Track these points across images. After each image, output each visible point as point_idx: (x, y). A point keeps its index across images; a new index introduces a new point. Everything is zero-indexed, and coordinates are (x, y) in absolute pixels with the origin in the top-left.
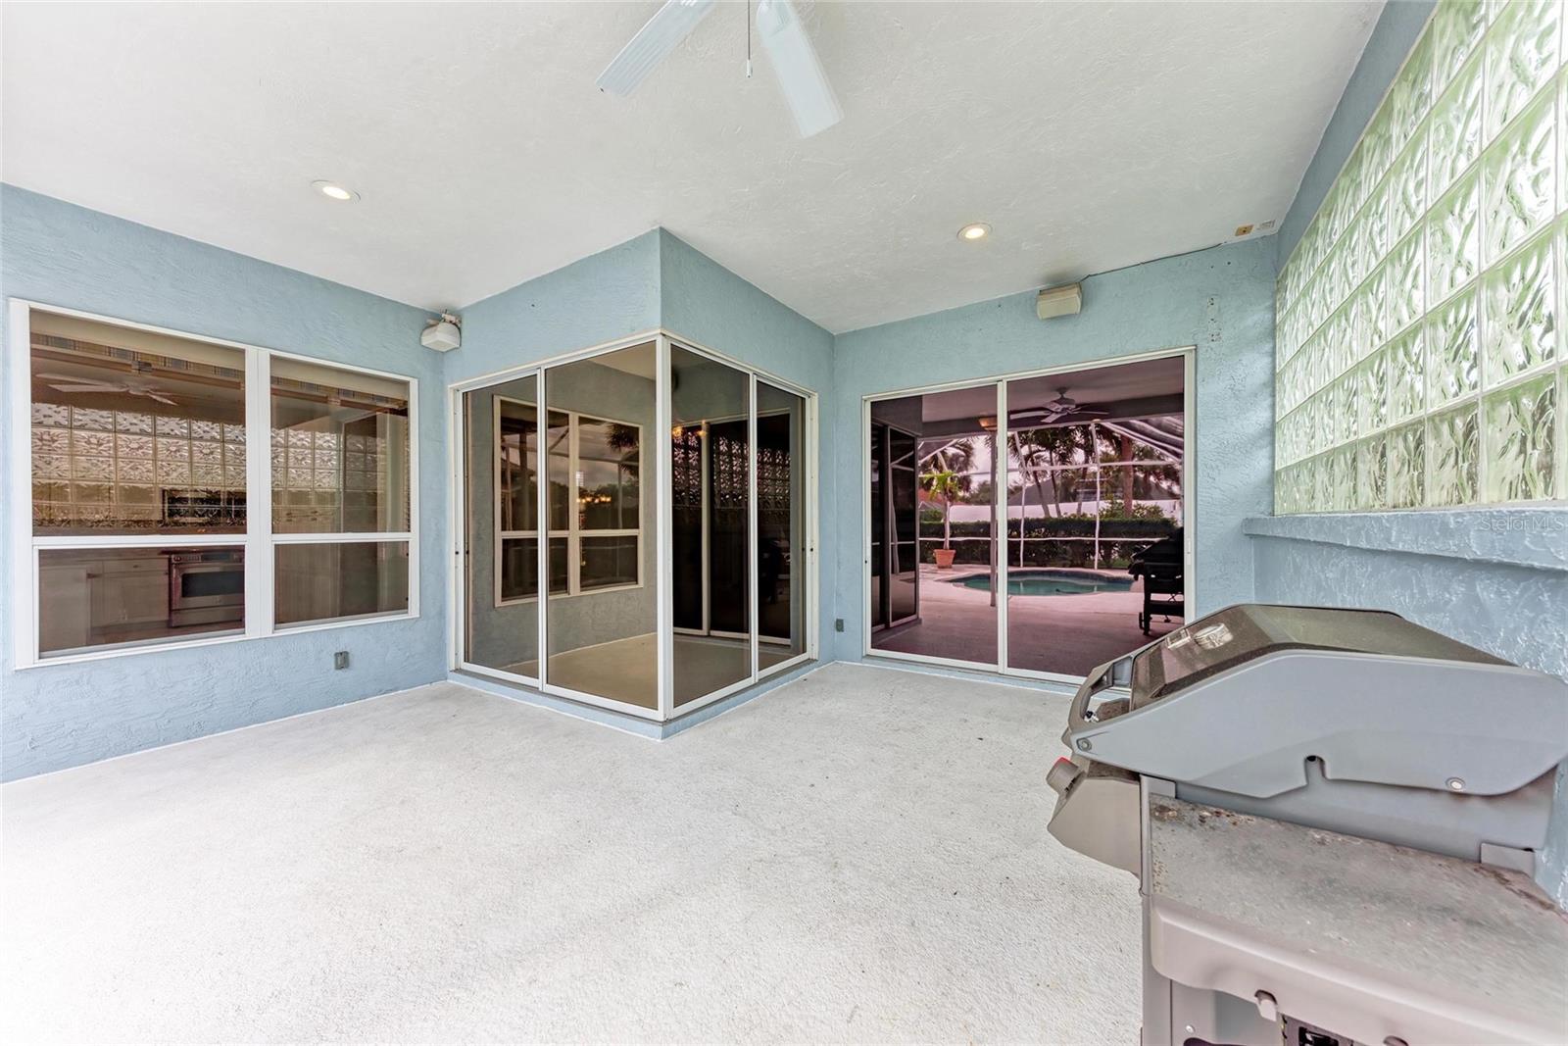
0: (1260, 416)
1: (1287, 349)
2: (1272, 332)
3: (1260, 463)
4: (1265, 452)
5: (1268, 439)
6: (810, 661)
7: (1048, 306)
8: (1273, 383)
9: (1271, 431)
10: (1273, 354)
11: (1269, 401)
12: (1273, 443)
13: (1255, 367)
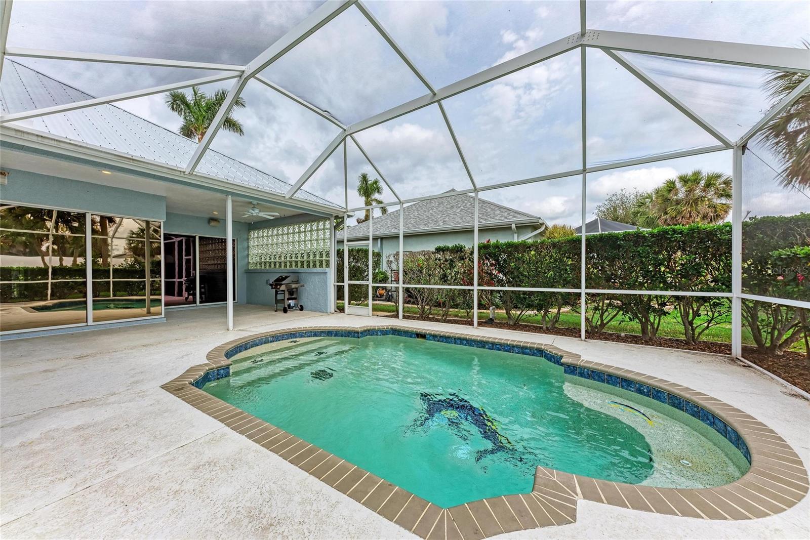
0: (247, 253)
2: (248, 239)
4: (247, 259)
7: (212, 224)
11: (247, 250)
13: (246, 244)
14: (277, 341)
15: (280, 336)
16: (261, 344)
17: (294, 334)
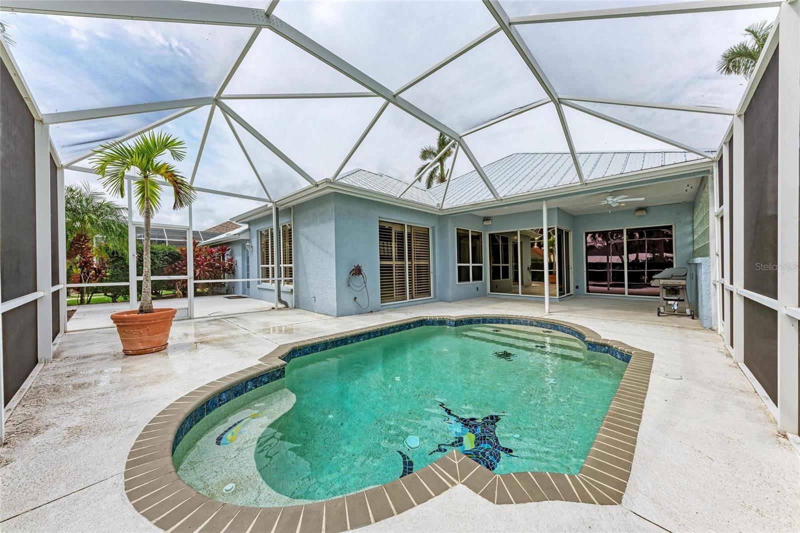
0: (690, 239)
1: (696, 225)
2: (693, 222)
3: (691, 249)
4: (692, 246)
5: (692, 244)
6: (571, 295)
7: (638, 214)
8: (693, 232)
9: (693, 242)
10: (693, 226)
11: (692, 236)
12: (693, 245)
13: (689, 229)
14: (541, 327)
15: (544, 324)
16: (526, 325)
17: (556, 326)
